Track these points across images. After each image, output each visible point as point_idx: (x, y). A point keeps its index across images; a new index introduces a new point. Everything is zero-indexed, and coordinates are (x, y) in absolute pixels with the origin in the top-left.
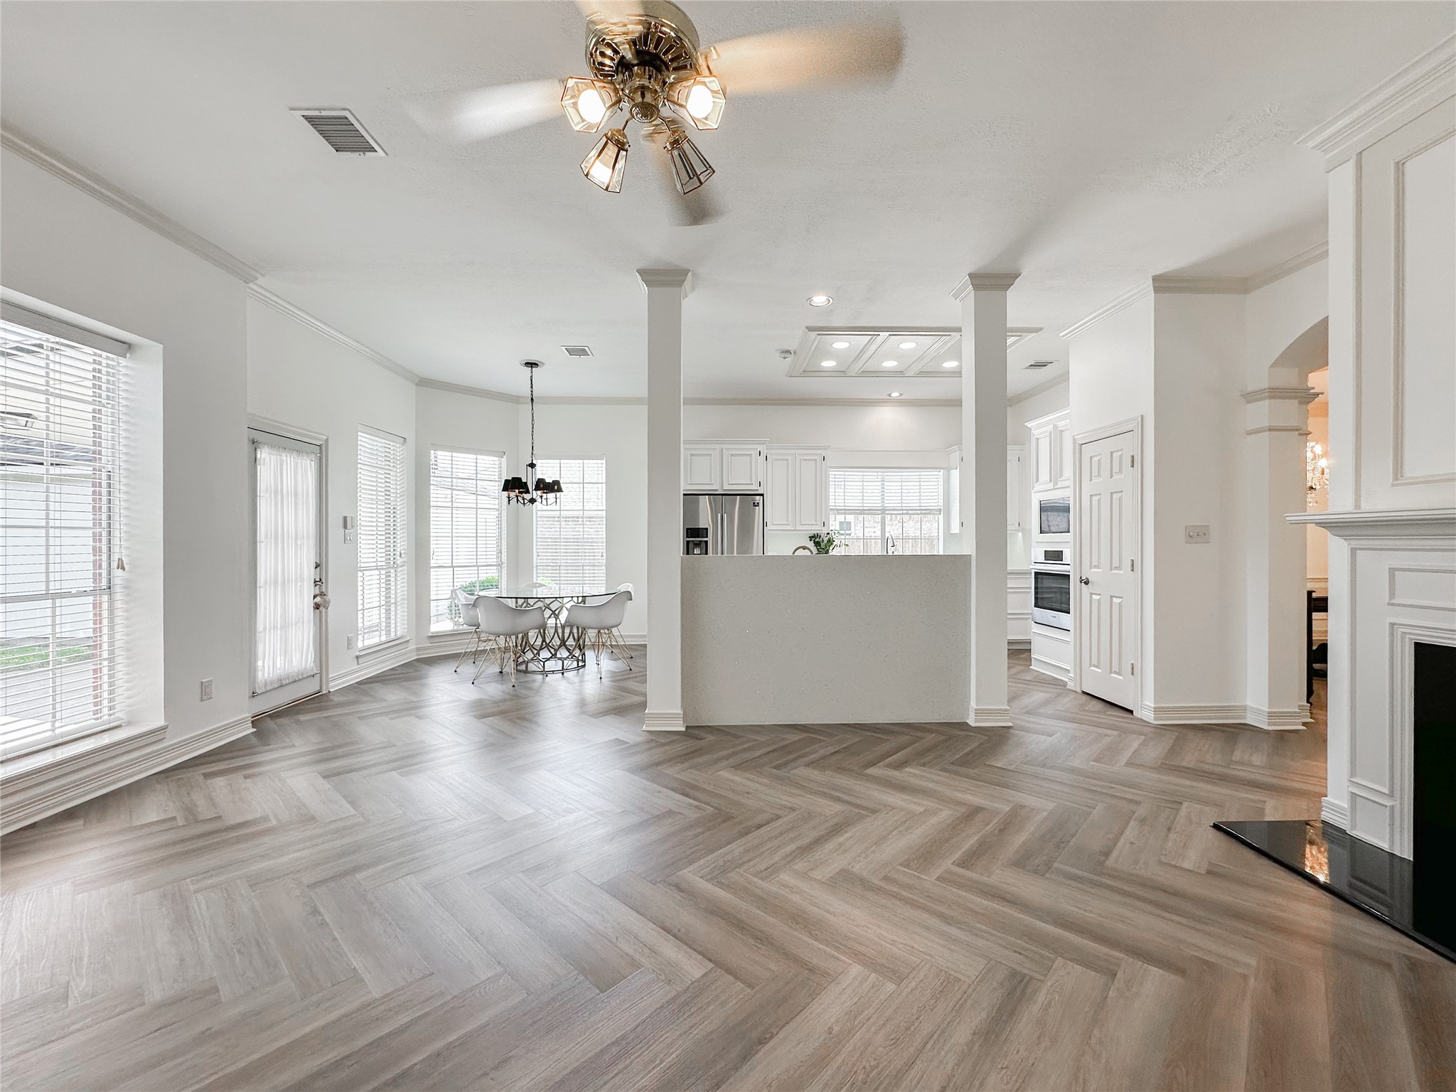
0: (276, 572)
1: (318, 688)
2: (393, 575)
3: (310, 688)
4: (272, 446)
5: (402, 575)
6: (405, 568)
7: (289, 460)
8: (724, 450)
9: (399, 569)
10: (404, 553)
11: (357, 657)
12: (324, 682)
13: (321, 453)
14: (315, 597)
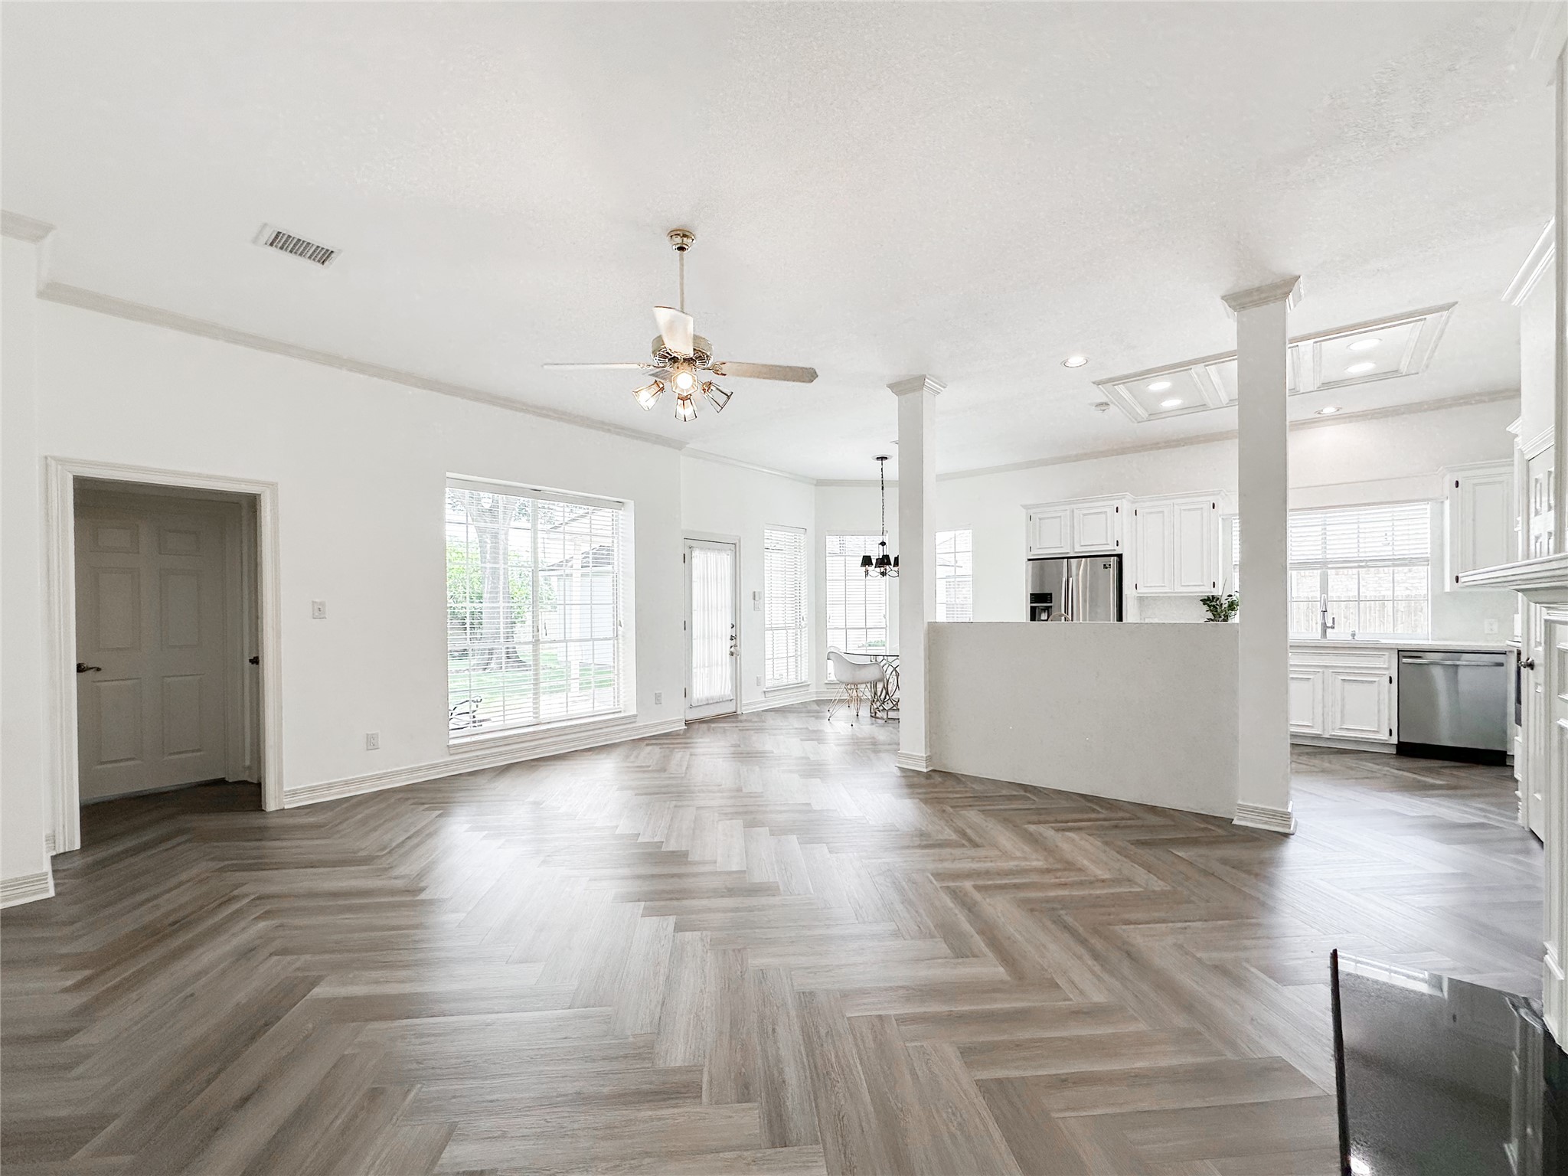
0: (704, 630)
1: (734, 710)
2: (799, 634)
3: (729, 708)
4: (701, 549)
5: (805, 634)
6: (806, 628)
7: (712, 556)
8: (1075, 510)
9: (803, 630)
11: (765, 692)
12: (739, 706)
13: (735, 547)
14: (731, 647)
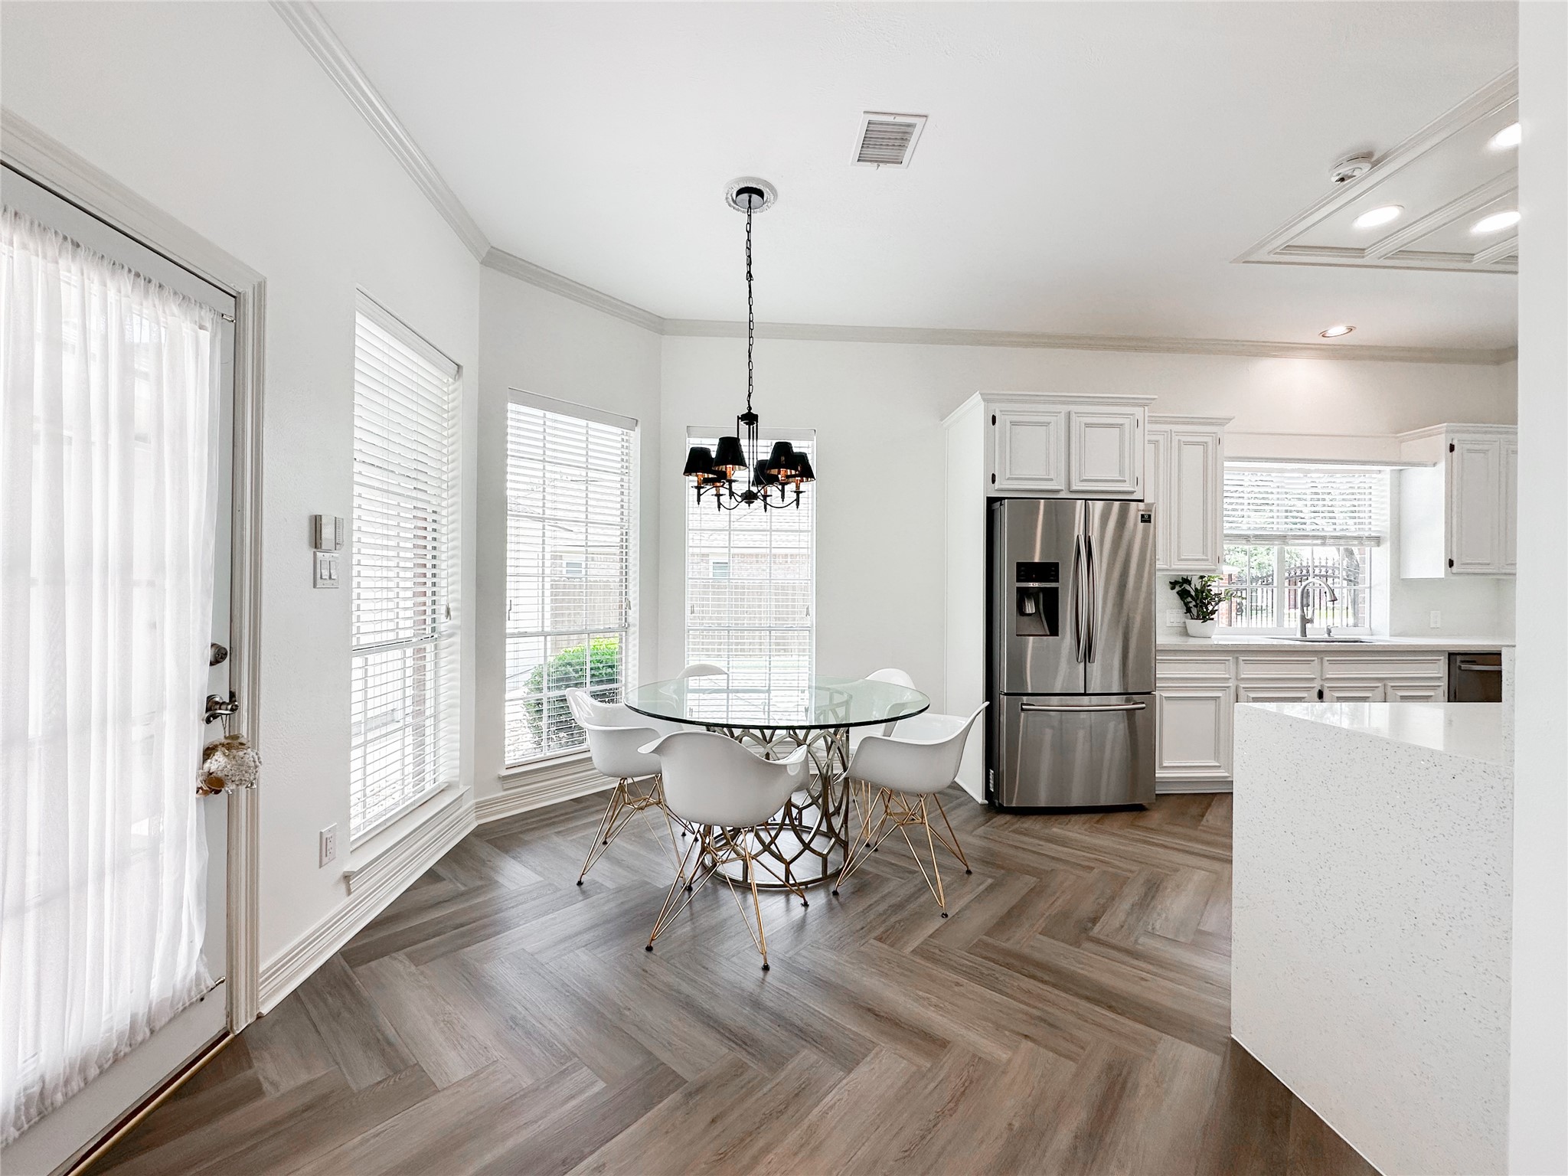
2: (430, 652)
5: (451, 654)
6: (457, 639)
8: (1073, 417)
9: (444, 644)
10: (456, 609)
11: (347, 878)
12: (242, 996)
